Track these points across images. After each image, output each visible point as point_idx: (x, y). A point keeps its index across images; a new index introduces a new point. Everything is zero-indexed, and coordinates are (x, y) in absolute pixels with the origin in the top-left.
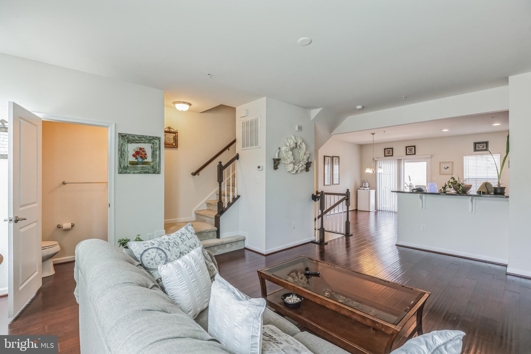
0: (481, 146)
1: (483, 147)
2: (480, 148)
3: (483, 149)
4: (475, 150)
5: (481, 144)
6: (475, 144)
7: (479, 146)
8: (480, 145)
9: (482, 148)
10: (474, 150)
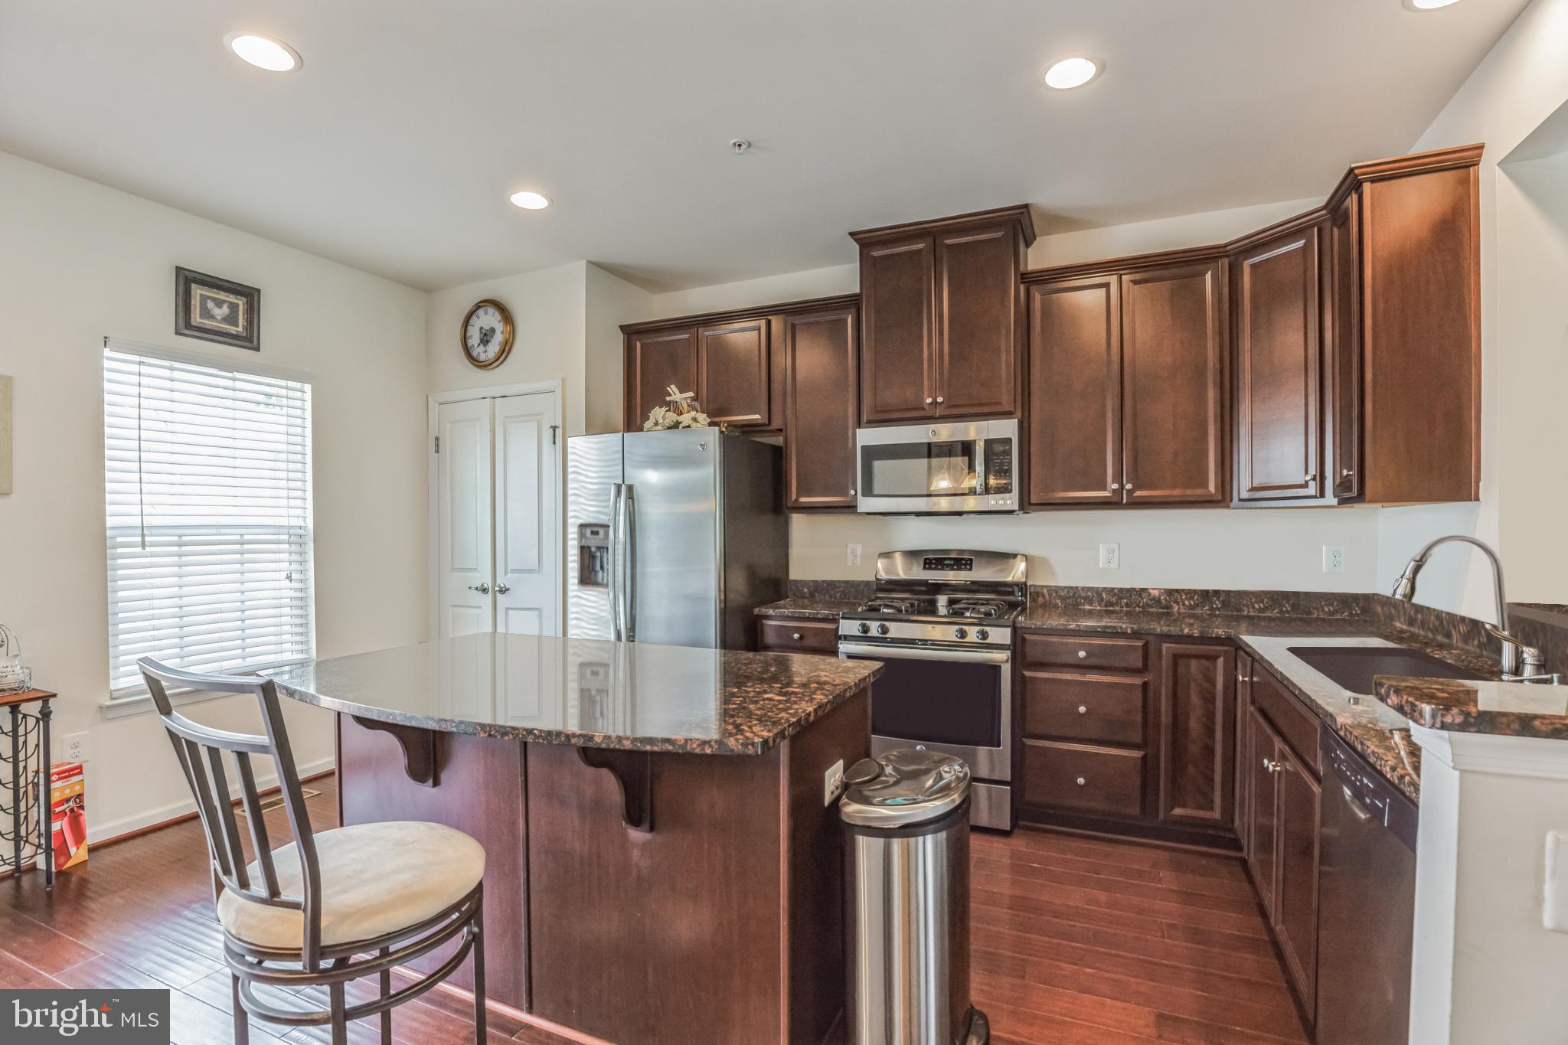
0: (219, 303)
1: (231, 319)
2: (212, 317)
3: (232, 329)
4: (185, 325)
5: (222, 296)
6: (187, 280)
7: (210, 304)
8: (214, 299)
9: (226, 320)
10: (182, 324)
